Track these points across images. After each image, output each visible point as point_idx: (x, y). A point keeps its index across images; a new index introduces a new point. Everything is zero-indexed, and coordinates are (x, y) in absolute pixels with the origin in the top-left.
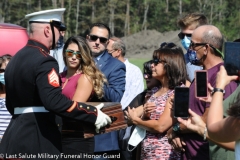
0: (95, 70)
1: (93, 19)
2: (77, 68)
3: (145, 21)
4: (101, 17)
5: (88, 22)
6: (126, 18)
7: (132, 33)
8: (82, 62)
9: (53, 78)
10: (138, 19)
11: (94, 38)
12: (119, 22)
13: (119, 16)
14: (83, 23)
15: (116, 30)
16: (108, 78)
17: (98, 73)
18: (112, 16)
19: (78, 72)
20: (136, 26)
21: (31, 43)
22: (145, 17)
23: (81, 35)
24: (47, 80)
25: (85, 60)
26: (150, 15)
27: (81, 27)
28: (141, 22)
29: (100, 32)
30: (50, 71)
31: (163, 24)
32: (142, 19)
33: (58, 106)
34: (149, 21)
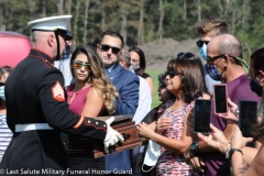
0: (105, 83)
1: (103, 26)
2: (86, 81)
3: (161, 28)
4: (112, 24)
5: (98, 30)
6: (140, 25)
7: (146, 41)
8: (91, 74)
9: (58, 91)
10: (153, 26)
11: (106, 48)
12: (132, 30)
13: (132, 23)
14: (92, 31)
15: (128, 38)
16: (120, 91)
17: (109, 86)
18: (125, 23)
19: (87, 85)
20: (151, 33)
21: (34, 52)
22: (161, 24)
23: (89, 44)
24: (51, 94)
25: (95, 72)
26: (166, 22)
27: (89, 36)
28: (156, 29)
29: (112, 41)
30: (54, 84)
31: (181, 31)
32: (157, 27)
33: (63, 123)
34: (165, 29)
